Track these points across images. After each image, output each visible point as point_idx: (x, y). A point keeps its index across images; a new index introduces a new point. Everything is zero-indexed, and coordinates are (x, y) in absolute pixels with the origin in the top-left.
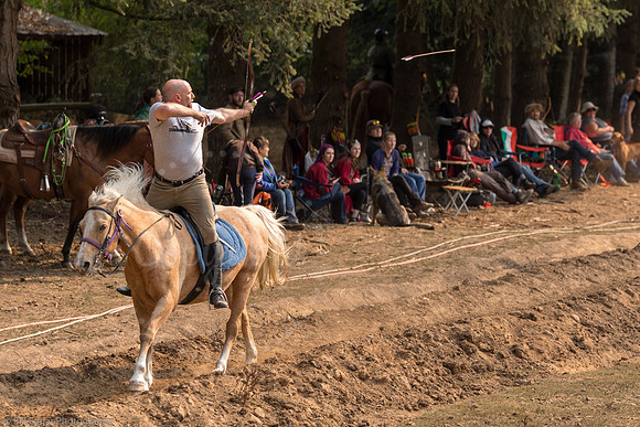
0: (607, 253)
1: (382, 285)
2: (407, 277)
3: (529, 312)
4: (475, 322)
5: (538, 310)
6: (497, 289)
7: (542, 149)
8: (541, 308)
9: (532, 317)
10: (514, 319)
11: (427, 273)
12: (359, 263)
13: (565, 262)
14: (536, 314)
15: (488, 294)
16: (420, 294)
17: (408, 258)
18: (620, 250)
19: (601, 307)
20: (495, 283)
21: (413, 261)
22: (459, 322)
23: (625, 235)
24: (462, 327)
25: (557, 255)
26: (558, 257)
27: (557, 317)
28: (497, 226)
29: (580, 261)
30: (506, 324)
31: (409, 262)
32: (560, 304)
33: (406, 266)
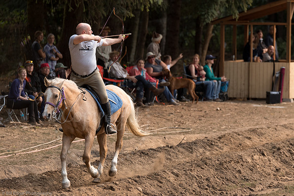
0: (160, 148)
1: (17, 166)
2: (32, 162)
3: (110, 185)
5: (116, 184)
7: (120, 81)
8: (117, 183)
9: (112, 188)
10: (101, 189)
11: (45, 159)
12: (2, 152)
13: (133, 153)
14: (115, 187)
15: (84, 173)
16: (41, 172)
17: (33, 149)
18: (168, 146)
19: (156, 182)
21: (36, 151)
23: (172, 136)
25: (127, 149)
27: (128, 189)
29: (143, 153)
30: (95, 193)
31: (33, 151)
32: (130, 180)
33: (31, 154)
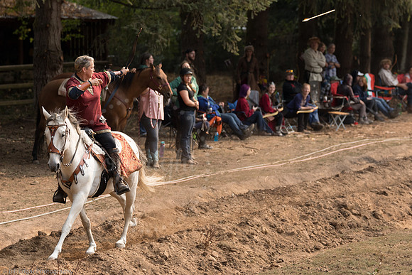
1: (291, 174)
2: (306, 169)
3: (383, 190)
4: (349, 196)
6: (363, 176)
7: (391, 89)
8: (390, 188)
9: (385, 193)
10: (374, 195)
11: (319, 166)
12: (276, 160)
13: (405, 159)
14: (387, 191)
15: (357, 179)
16: (314, 180)
17: (307, 157)
20: (361, 172)
21: (310, 158)
22: (340, 197)
24: (341, 200)
25: (399, 155)
26: (400, 156)
27: (401, 193)
28: (363, 136)
30: (369, 198)
31: (307, 159)
32: (402, 185)
33: (306, 162)
